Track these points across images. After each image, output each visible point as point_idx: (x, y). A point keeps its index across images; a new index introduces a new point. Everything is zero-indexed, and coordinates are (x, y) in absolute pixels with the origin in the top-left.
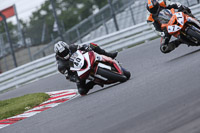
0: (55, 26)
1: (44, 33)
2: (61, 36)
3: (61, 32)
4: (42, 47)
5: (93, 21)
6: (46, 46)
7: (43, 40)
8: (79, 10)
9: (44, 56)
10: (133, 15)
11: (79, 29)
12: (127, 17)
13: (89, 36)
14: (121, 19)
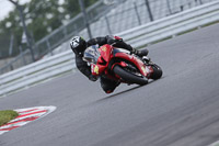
0: (24, 36)
1: (11, 45)
2: (30, 48)
3: (31, 43)
4: (9, 60)
5: (65, 32)
6: (14, 59)
7: (10, 52)
8: (48, 20)
9: (12, 69)
10: (108, 25)
11: (50, 40)
12: (102, 27)
13: (60, 48)
14: (95, 29)
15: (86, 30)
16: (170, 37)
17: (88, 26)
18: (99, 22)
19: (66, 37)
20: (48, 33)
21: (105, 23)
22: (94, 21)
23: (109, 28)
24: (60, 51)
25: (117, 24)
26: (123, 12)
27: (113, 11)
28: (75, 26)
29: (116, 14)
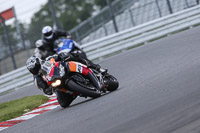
0: (55, 27)
5: (92, 23)
10: (132, 17)
11: (78, 31)
12: (126, 19)
13: (88, 38)
14: (120, 21)
15: (111, 22)
16: (188, 28)
17: (113, 18)
18: (123, 15)
19: (94, 28)
20: (77, 24)
21: (129, 16)
22: (119, 14)
23: (132, 20)
24: (88, 41)
25: (140, 16)
26: (145, 5)
27: (136, 4)
28: (102, 18)
29: (139, 7)
